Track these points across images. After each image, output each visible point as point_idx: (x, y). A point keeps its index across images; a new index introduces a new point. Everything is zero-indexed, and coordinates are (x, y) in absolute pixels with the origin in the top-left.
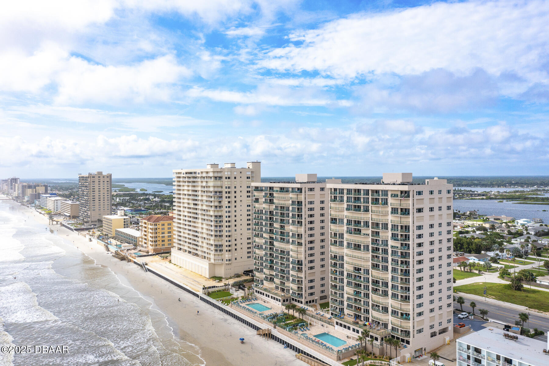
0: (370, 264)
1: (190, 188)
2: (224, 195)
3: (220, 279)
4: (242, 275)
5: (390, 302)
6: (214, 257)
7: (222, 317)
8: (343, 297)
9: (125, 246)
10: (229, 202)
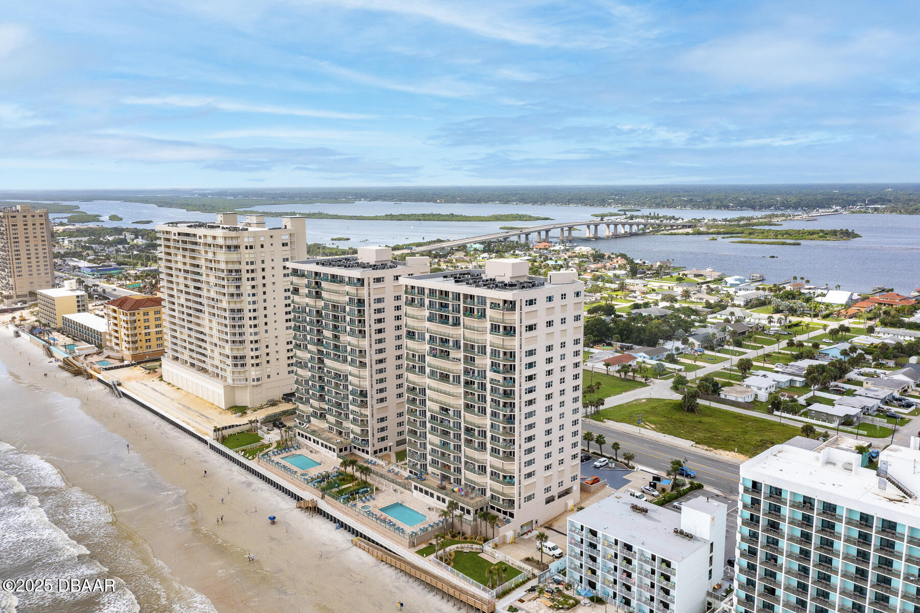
0: (461, 402)
1: (188, 260)
2: (245, 276)
3: (241, 410)
4: (280, 402)
5: (487, 458)
6: (233, 376)
7: (244, 479)
8: (425, 448)
9: (83, 347)
10: (253, 287)
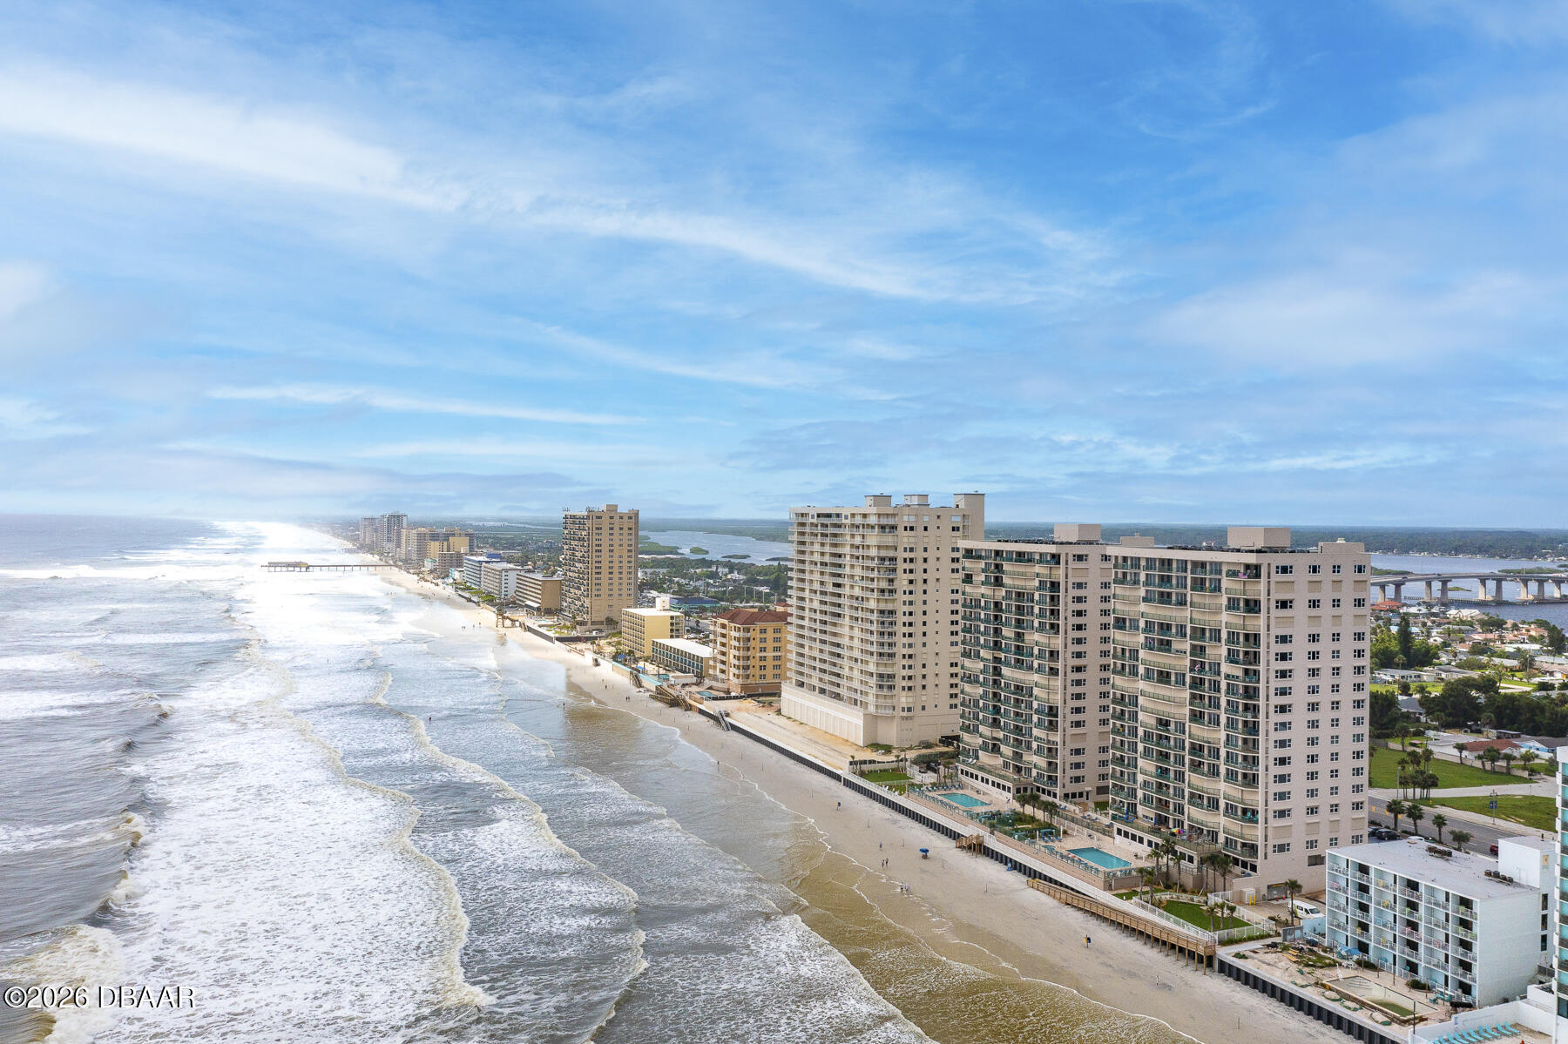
0: (1186, 711)
1: (827, 549)
2: (901, 566)
3: (888, 749)
4: (937, 745)
5: (1222, 788)
6: (876, 702)
7: (888, 816)
8: (1135, 782)
9: (676, 677)
10: (911, 582)
